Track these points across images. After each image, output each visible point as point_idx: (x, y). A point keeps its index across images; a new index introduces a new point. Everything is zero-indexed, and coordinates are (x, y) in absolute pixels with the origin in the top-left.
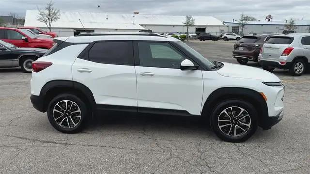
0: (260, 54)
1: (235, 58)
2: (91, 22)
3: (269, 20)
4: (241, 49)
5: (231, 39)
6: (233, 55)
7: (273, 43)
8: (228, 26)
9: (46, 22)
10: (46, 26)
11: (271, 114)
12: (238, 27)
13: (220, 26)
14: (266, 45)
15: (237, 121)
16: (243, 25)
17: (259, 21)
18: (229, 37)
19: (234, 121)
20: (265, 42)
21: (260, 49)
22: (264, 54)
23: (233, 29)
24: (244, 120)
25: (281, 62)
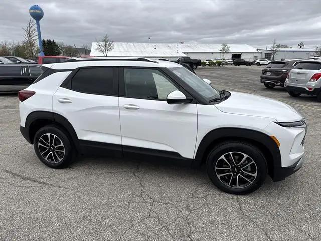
0: (287, 79)
1: (262, 82)
2: (142, 52)
3: (301, 47)
4: (269, 74)
5: (263, 64)
6: (261, 80)
7: (301, 69)
8: (261, 53)
9: (103, 51)
10: (103, 55)
11: (285, 164)
12: (271, 54)
13: (254, 53)
14: (294, 70)
15: (239, 169)
16: (275, 52)
17: (291, 48)
18: (261, 62)
19: (236, 170)
20: (293, 67)
21: (287, 74)
22: (291, 79)
23: (266, 56)
24: (249, 169)
25: (308, 88)
